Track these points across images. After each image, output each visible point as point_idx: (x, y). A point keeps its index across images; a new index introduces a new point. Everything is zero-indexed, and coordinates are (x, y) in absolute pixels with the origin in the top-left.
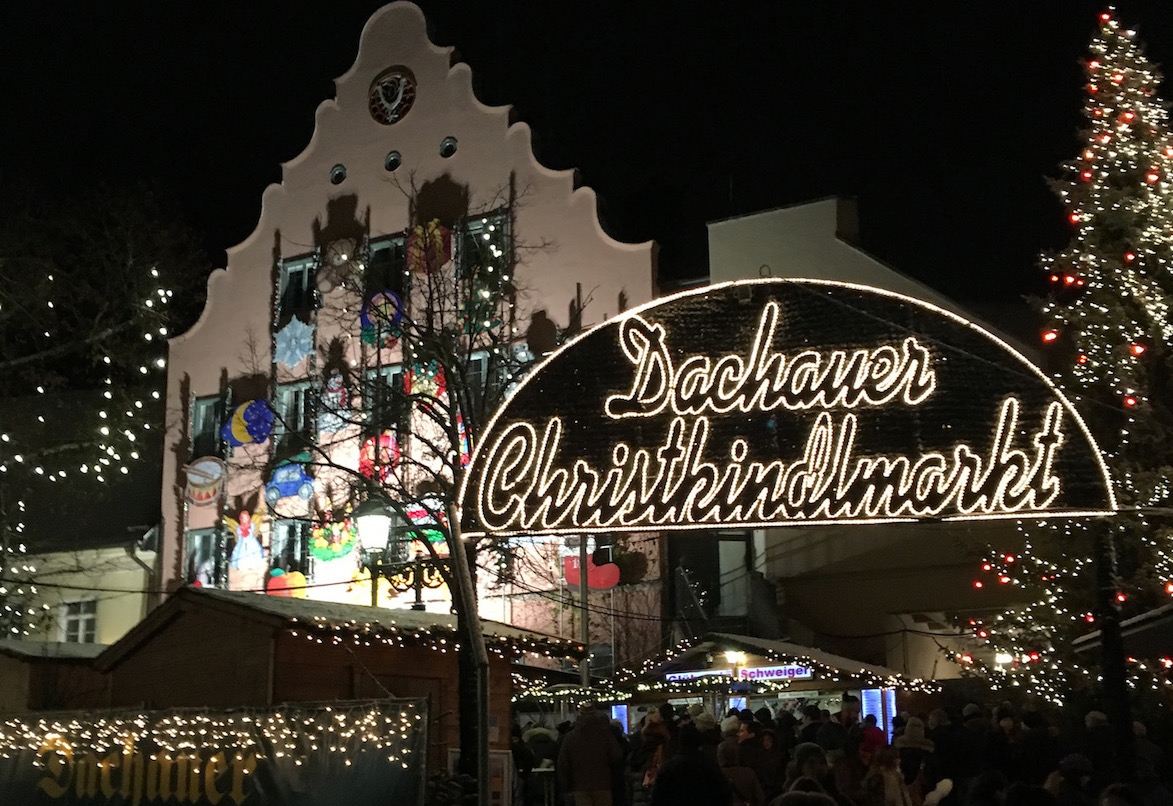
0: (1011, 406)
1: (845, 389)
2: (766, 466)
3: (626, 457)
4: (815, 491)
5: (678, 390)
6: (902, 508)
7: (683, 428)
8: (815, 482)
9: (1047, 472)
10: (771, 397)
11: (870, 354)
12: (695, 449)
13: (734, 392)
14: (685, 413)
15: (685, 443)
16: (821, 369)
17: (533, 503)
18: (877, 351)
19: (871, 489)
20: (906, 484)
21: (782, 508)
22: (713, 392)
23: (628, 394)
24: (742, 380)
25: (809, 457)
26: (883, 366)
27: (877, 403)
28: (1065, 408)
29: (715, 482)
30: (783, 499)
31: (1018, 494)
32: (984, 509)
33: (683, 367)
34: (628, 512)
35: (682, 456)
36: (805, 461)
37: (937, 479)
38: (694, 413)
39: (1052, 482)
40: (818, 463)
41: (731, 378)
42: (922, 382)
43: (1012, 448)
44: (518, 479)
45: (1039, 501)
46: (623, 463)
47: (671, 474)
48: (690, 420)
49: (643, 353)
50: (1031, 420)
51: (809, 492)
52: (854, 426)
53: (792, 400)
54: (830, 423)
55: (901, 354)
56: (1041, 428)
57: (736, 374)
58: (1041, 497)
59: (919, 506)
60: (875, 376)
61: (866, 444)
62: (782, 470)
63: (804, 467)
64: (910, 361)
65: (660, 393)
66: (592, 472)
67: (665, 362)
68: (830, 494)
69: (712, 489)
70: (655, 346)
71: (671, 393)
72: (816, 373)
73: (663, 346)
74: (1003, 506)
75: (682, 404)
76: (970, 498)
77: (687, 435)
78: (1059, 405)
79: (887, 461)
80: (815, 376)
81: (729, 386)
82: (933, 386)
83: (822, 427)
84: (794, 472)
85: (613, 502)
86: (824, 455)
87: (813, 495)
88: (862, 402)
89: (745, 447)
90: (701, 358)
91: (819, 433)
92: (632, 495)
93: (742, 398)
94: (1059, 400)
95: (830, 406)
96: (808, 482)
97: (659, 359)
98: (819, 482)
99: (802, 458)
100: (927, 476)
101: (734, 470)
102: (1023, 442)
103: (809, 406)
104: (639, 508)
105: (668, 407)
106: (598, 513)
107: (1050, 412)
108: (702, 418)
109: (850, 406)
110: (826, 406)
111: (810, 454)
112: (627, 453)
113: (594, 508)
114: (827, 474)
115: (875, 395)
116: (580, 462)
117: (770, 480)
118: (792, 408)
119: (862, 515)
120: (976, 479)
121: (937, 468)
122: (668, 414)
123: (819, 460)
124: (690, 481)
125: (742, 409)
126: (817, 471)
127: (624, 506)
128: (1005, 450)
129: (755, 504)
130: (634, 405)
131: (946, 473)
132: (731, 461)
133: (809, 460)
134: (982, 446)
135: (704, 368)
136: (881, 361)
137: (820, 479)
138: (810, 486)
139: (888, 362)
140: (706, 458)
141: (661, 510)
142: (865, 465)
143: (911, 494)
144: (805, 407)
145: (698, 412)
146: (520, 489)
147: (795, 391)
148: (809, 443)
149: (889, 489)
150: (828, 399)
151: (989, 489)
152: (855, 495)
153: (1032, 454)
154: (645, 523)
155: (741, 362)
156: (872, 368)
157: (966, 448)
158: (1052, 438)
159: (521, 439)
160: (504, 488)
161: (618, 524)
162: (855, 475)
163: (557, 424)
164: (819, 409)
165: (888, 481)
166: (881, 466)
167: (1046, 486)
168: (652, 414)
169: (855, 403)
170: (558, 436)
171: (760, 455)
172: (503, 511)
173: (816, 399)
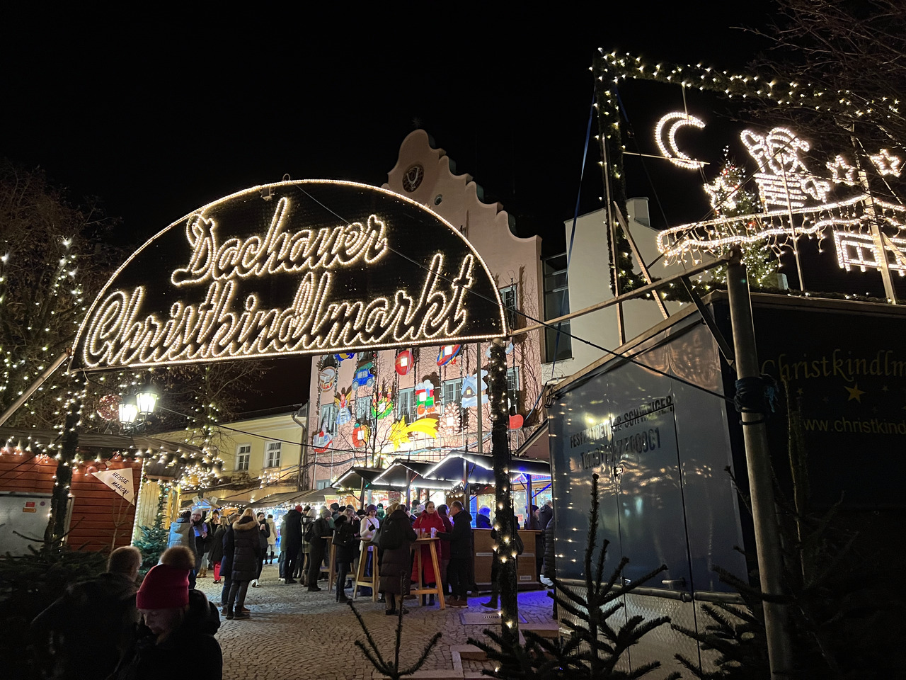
0: (438, 259)
1: (326, 254)
2: (267, 313)
3: (178, 311)
4: (297, 330)
5: (217, 263)
6: (355, 339)
7: (217, 289)
8: (298, 323)
9: (458, 308)
10: (277, 263)
11: (345, 229)
12: (223, 303)
13: (253, 261)
14: (220, 278)
15: (217, 300)
16: (311, 242)
17: (118, 346)
18: (350, 227)
19: (336, 325)
20: (360, 321)
21: (273, 342)
22: (239, 264)
23: (185, 268)
24: (258, 253)
25: (296, 305)
26: (353, 236)
27: (346, 263)
28: (476, 258)
29: (232, 326)
30: (276, 336)
31: (436, 324)
32: (412, 337)
33: (223, 247)
34: (174, 350)
35: (214, 309)
36: (292, 308)
37: (381, 316)
38: (226, 278)
39: (461, 313)
40: (302, 309)
41: (253, 253)
42: (377, 247)
43: (437, 289)
44: (111, 331)
45: (451, 329)
46: (176, 316)
47: (205, 322)
48: (223, 283)
49: (199, 239)
50: (452, 267)
51: (294, 330)
52: (329, 281)
53: (290, 264)
54: (312, 280)
55: (366, 227)
56: (457, 275)
57: (255, 250)
58: (453, 326)
59: (367, 336)
60: (347, 245)
61: (336, 296)
62: (276, 315)
63: (292, 313)
64: (371, 232)
65: (206, 266)
66: (157, 323)
67: (212, 244)
68: (308, 330)
69: (230, 331)
70: (208, 234)
71: (213, 265)
72: (307, 245)
73: (212, 233)
74: (425, 334)
75: (220, 273)
76: (403, 329)
77: (220, 293)
78: (472, 256)
79: (348, 305)
80: (306, 247)
81: (251, 257)
82: (385, 248)
83: (307, 283)
84: (285, 317)
85: (165, 345)
86: (306, 302)
87: (295, 332)
88: (337, 263)
89: (255, 300)
90: (235, 239)
91: (306, 287)
92: (179, 337)
93: (257, 265)
94: (473, 253)
95: (314, 267)
96: (293, 323)
97: (209, 242)
98: (301, 323)
99: (291, 306)
100: (375, 315)
101: (246, 316)
102: (444, 285)
103: (300, 269)
104: (183, 347)
105: (211, 276)
106: (156, 351)
107: (465, 261)
108: (230, 281)
109: (327, 267)
110: (311, 268)
111: (297, 302)
112: (179, 309)
113: (155, 347)
114: (307, 316)
115: (346, 258)
116: (151, 316)
117: (269, 323)
118: (289, 270)
119: (328, 345)
120: (408, 315)
121: (382, 308)
122: (211, 280)
123: (302, 306)
124: (217, 326)
125: (257, 274)
126: (300, 315)
127: (172, 346)
128: (431, 292)
129: (257, 340)
130: (189, 275)
131: (388, 312)
132: (244, 310)
133: (296, 307)
134: (415, 293)
135: (236, 246)
136: (351, 233)
137: (302, 320)
138: (294, 326)
139: (356, 234)
140: (230, 310)
141: (197, 347)
142: (334, 308)
143: (362, 329)
144: (297, 270)
145: (229, 277)
146: (112, 337)
147: (292, 259)
148: (298, 294)
149: (348, 325)
150: (314, 263)
151: (417, 322)
152: (324, 331)
153: (449, 294)
154: (184, 357)
155: (260, 241)
156: (345, 238)
157: (404, 292)
158: (464, 281)
159: (116, 303)
160: (102, 337)
161: (167, 359)
162: (325, 317)
163: (140, 291)
164: (307, 270)
165: (348, 319)
166: (344, 309)
167: (456, 318)
168: (200, 280)
169: (332, 264)
170: (139, 300)
171: (265, 305)
172: (99, 353)
173: (306, 263)
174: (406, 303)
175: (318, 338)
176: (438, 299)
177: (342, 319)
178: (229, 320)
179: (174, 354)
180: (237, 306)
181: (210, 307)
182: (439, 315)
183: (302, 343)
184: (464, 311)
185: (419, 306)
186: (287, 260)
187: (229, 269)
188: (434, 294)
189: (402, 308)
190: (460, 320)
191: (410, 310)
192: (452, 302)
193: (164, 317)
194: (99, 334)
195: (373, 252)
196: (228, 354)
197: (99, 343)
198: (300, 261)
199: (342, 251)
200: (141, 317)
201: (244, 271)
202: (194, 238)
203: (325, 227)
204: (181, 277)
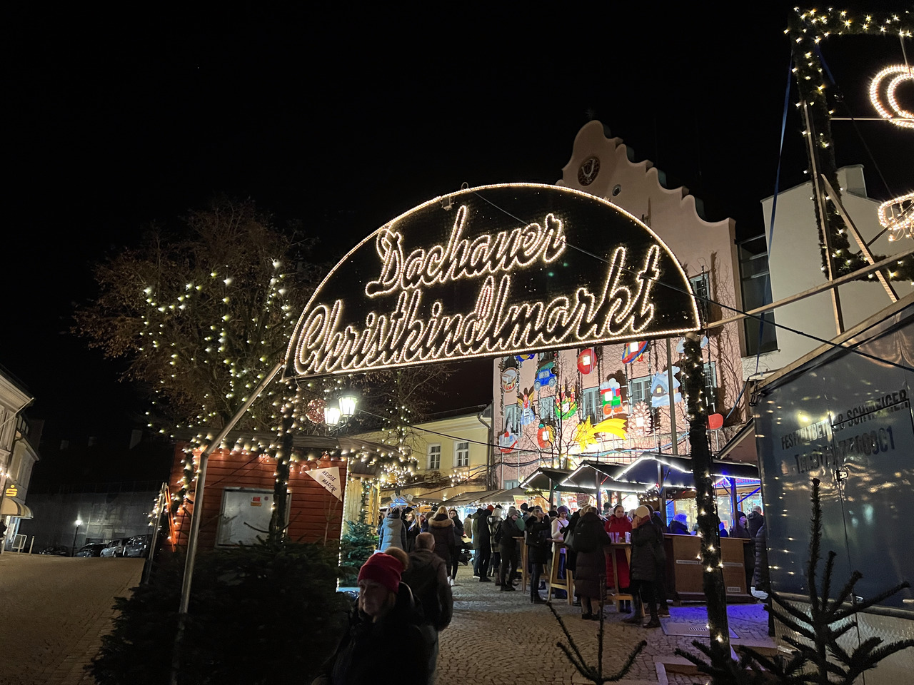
0: (620, 252)
1: (505, 257)
2: (451, 319)
3: (373, 321)
4: (480, 333)
5: (405, 274)
6: (537, 339)
7: (406, 298)
8: (481, 326)
9: (645, 301)
10: (458, 270)
11: (522, 230)
12: (412, 311)
13: (436, 270)
14: (408, 287)
15: (406, 309)
16: (490, 247)
17: (324, 355)
18: (527, 228)
19: (517, 327)
20: (540, 321)
21: (459, 346)
22: (424, 273)
23: (377, 280)
24: (441, 261)
25: (478, 309)
26: (530, 237)
27: (525, 265)
28: (662, 249)
29: (421, 332)
30: (460, 340)
31: (621, 320)
32: (595, 336)
33: (409, 258)
34: (371, 357)
35: (404, 317)
36: (475, 312)
37: (562, 315)
38: (413, 287)
39: (648, 308)
40: (484, 313)
41: (436, 261)
42: (555, 246)
43: (620, 284)
44: (316, 341)
45: (637, 325)
46: (371, 325)
47: (397, 330)
48: (411, 292)
49: (388, 253)
50: (635, 260)
51: (477, 333)
52: (508, 283)
53: (471, 270)
54: (493, 283)
55: (543, 226)
56: (642, 268)
57: (438, 258)
58: (639, 321)
59: (548, 337)
60: (525, 246)
61: (516, 297)
62: (461, 320)
63: (474, 316)
64: (548, 231)
65: (395, 277)
66: (354, 332)
67: (400, 256)
68: (490, 333)
69: (419, 337)
70: (395, 247)
71: (401, 276)
72: (487, 250)
73: (399, 246)
74: (609, 331)
75: (407, 283)
76: (585, 327)
77: (408, 303)
78: (657, 246)
79: (529, 306)
80: (486, 252)
81: (435, 266)
82: (564, 246)
83: (488, 287)
84: (468, 320)
85: (363, 352)
86: (488, 306)
87: (479, 336)
88: (516, 265)
89: (440, 307)
90: (420, 250)
91: (487, 290)
92: (375, 345)
93: (441, 273)
94: (659, 245)
95: (494, 271)
96: (476, 327)
97: (397, 255)
98: (483, 326)
99: (473, 310)
100: (555, 314)
101: (432, 323)
102: (628, 279)
103: (480, 273)
104: (378, 354)
105: (399, 285)
106: (355, 358)
107: (650, 253)
108: (417, 290)
109: (506, 270)
110: (492, 272)
111: (479, 306)
112: (374, 318)
113: (354, 355)
114: (489, 319)
115: (523, 259)
116: (349, 327)
117: (453, 327)
118: (470, 276)
119: (510, 347)
120: (590, 312)
121: (563, 307)
122: (399, 290)
123: (484, 310)
124: (407, 333)
125: (441, 281)
126: (482, 318)
127: (369, 353)
128: (614, 287)
129: (443, 344)
130: (380, 287)
131: (569, 311)
132: (431, 316)
133: (478, 311)
134: (597, 290)
135: (421, 257)
136: (529, 234)
137: (484, 324)
138: (477, 330)
139: (534, 234)
140: (418, 317)
141: (390, 353)
142: (514, 310)
143: (543, 329)
144: (478, 274)
145: (416, 286)
146: (317, 348)
147: (473, 264)
148: (479, 298)
149: (529, 326)
150: (493, 267)
151: (599, 319)
152: (506, 333)
153: (634, 288)
154: (380, 363)
155: (442, 250)
156: (523, 240)
157: (585, 289)
158: (650, 273)
159: (320, 315)
160: (309, 348)
161: (365, 365)
162: (507, 319)
163: (339, 304)
164: (487, 274)
165: (528, 320)
166: (524, 310)
167: (643, 313)
168: (390, 291)
169: (510, 267)
170: (339, 312)
171: (448, 311)
172: (307, 362)
173: (486, 267)
174: (587, 301)
175: (501, 340)
176: (622, 295)
177: (522, 320)
178: (417, 327)
179: (371, 361)
180: (424, 313)
181: (400, 315)
182: (624, 311)
183: (485, 346)
184: (651, 306)
185: (602, 302)
186: (467, 265)
187: (415, 279)
188: (618, 290)
189: (584, 306)
190: (647, 315)
191: (592, 307)
192: (638, 296)
193: (361, 327)
194: (306, 344)
195: (551, 251)
196: (418, 359)
197: (308, 353)
198: (480, 266)
199: (520, 254)
200: (341, 328)
201: (428, 279)
202: (383, 252)
203: (503, 231)
204: (373, 289)
